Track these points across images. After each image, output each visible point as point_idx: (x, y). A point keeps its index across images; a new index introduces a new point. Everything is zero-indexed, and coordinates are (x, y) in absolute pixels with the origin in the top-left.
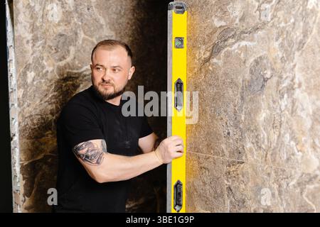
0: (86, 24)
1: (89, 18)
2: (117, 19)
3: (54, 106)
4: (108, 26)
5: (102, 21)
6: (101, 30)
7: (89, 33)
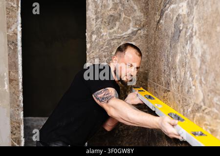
0: (126, 10)
1: (128, 6)
2: (145, 6)
3: (106, 53)
4: (139, 11)
5: (136, 8)
6: (135, 13)
7: (128, 14)
